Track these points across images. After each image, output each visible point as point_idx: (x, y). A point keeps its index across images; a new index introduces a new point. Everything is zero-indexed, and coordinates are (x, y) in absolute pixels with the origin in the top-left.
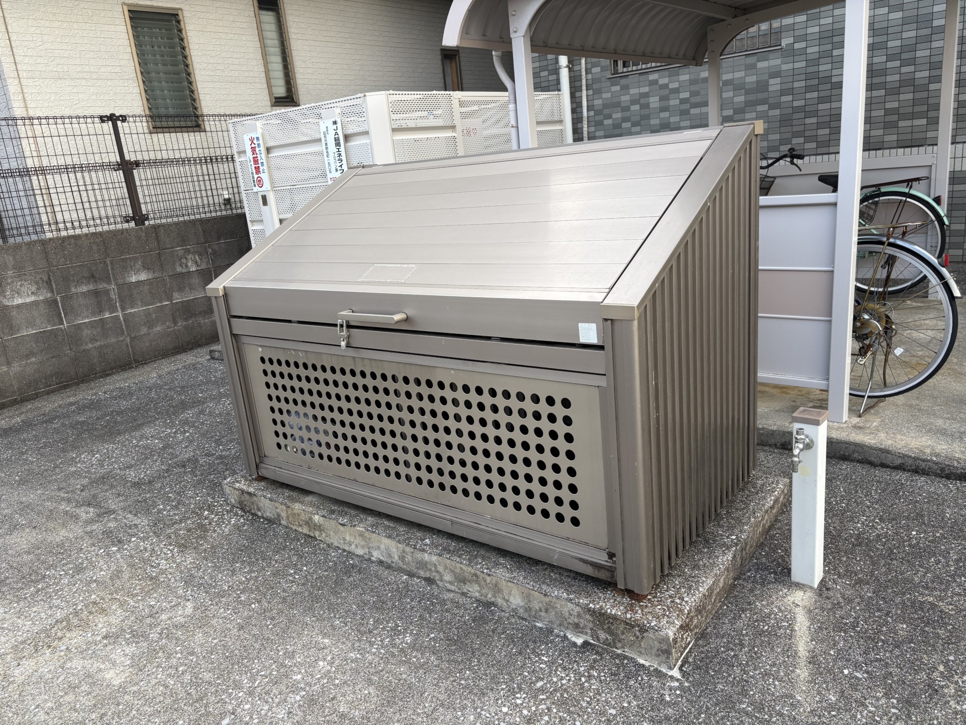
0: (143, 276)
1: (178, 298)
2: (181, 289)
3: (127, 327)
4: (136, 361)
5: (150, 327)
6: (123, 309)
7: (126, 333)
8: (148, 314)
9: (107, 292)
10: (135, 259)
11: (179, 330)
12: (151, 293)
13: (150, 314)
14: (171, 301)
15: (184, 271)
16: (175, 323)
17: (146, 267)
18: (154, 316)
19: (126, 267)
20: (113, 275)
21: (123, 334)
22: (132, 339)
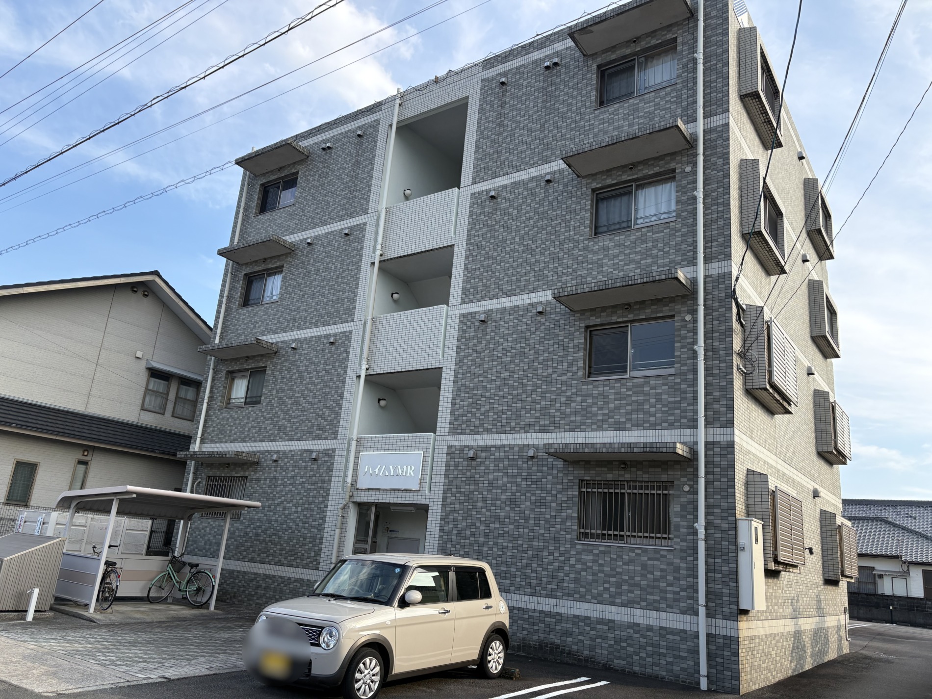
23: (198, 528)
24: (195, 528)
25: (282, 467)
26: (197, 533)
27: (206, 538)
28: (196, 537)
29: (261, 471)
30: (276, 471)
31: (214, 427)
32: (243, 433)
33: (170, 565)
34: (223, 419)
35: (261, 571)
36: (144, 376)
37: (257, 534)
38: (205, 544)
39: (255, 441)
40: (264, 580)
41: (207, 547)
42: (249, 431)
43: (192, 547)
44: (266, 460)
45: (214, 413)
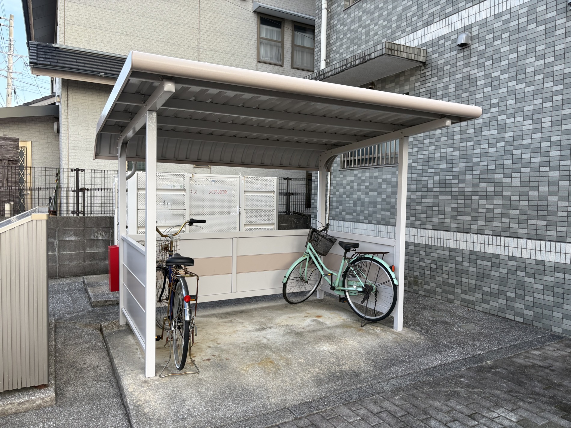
0: (73, 238)
1: (88, 250)
2: (91, 247)
3: (59, 259)
4: (59, 276)
5: (71, 261)
6: (59, 251)
7: (57, 262)
8: (71, 255)
9: (53, 243)
10: (71, 230)
11: (85, 265)
12: (75, 246)
13: (72, 255)
14: (85, 251)
15: (95, 238)
16: (84, 261)
17: (75, 234)
18: (74, 257)
19: (65, 233)
20: (58, 236)
21: (56, 262)
22: (60, 266)
23: (341, 185)
24: (337, 185)
25: (481, 54)
26: (341, 190)
27: (355, 196)
28: (341, 196)
29: (432, 76)
30: (468, 65)
31: (342, 39)
32: (390, 27)
33: (309, 245)
34: (353, 21)
35: (463, 246)
36: (253, 21)
37: (443, 184)
38: (355, 204)
39: (414, 31)
40: (472, 262)
41: (359, 208)
42: (399, 18)
43: (337, 210)
44: (442, 54)
45: (339, 21)
